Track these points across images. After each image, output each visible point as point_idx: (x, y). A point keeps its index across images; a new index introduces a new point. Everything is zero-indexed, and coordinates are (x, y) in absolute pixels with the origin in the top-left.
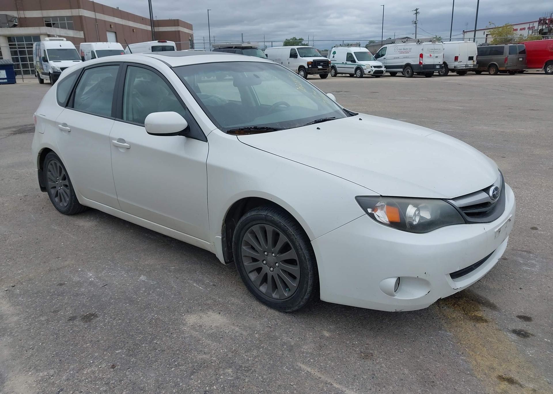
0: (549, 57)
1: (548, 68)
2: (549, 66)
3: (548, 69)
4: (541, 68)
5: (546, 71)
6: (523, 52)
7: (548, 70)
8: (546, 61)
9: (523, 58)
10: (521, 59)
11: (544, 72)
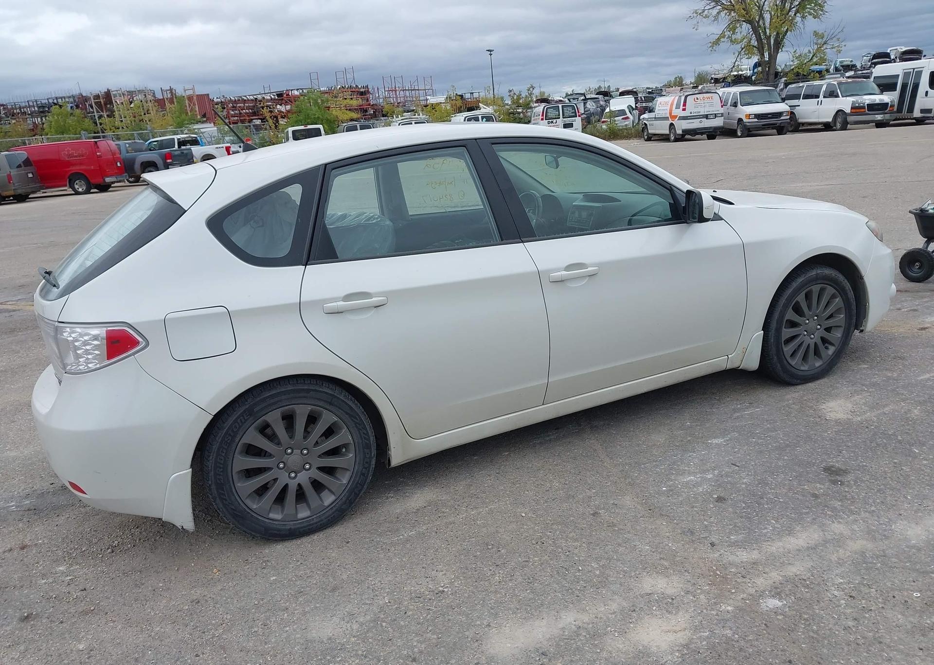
0: (70, 169)
1: (75, 185)
2: (76, 182)
3: (76, 187)
4: (65, 186)
5: (74, 189)
6: (27, 163)
7: (78, 188)
8: (68, 175)
9: (32, 173)
10: (30, 175)
11: (73, 192)
